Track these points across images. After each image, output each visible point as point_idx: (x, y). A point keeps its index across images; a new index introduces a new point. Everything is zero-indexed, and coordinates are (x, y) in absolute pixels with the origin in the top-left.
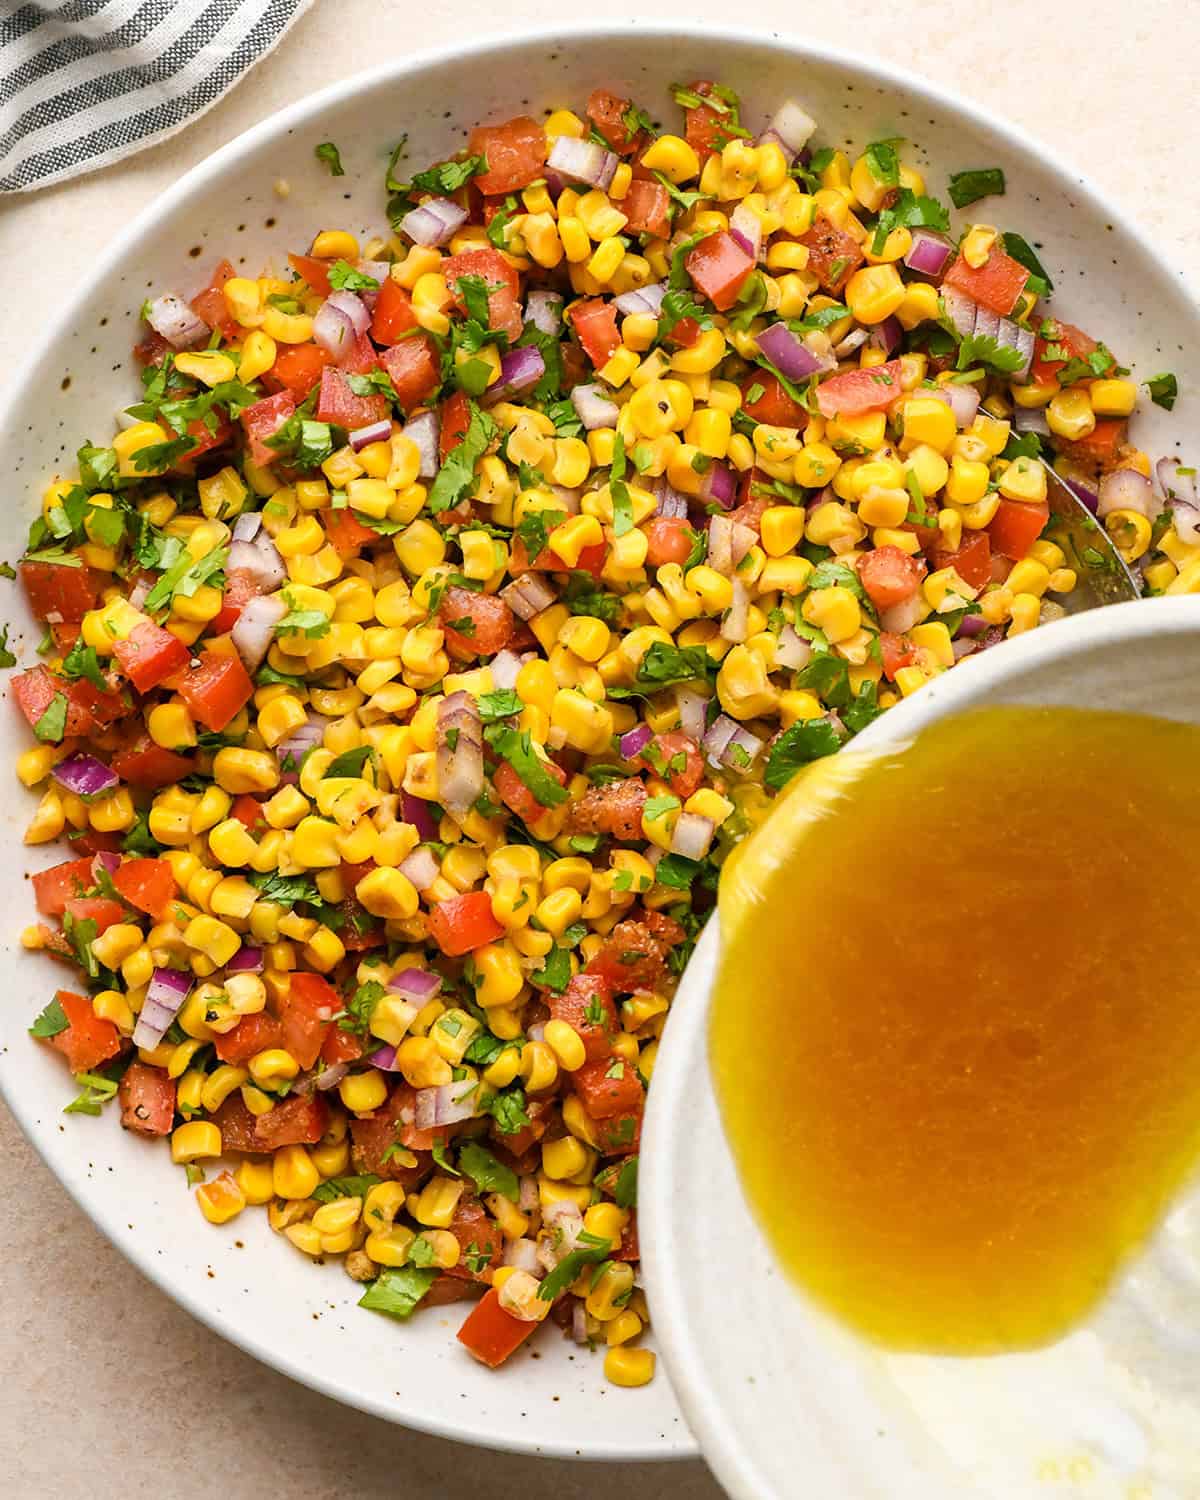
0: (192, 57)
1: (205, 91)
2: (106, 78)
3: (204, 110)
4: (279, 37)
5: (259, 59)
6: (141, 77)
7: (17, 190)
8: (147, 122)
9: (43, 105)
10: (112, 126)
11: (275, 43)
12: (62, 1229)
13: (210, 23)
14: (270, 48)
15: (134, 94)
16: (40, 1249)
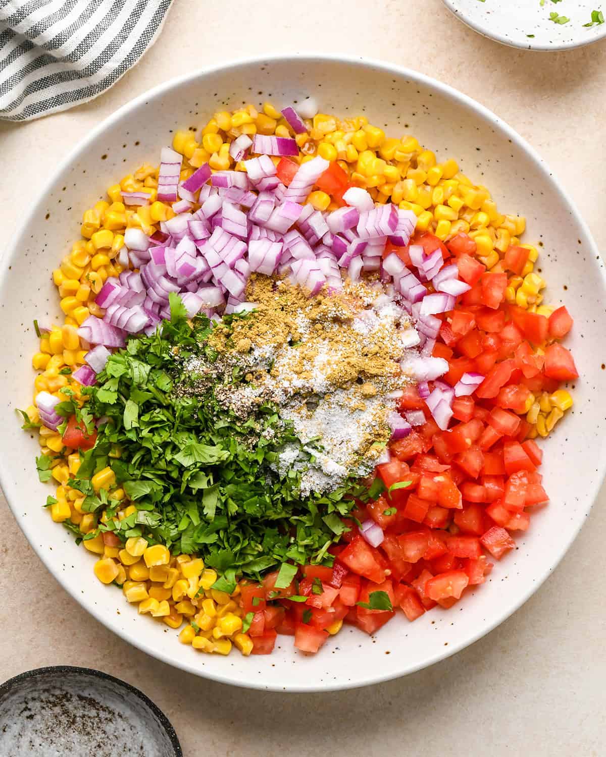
0: (100, 68)
1: (106, 82)
2: (64, 73)
3: (105, 90)
4: (139, 58)
5: (130, 68)
6: (78, 75)
7: (23, 120)
8: (80, 94)
9: (36, 82)
10: (66, 93)
11: (137, 61)
12: (47, 596)
13: (109, 52)
14: (135, 63)
15: (75, 81)
16: (38, 605)
